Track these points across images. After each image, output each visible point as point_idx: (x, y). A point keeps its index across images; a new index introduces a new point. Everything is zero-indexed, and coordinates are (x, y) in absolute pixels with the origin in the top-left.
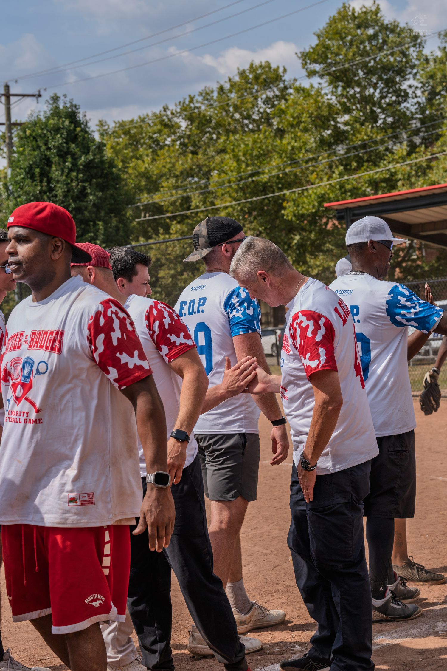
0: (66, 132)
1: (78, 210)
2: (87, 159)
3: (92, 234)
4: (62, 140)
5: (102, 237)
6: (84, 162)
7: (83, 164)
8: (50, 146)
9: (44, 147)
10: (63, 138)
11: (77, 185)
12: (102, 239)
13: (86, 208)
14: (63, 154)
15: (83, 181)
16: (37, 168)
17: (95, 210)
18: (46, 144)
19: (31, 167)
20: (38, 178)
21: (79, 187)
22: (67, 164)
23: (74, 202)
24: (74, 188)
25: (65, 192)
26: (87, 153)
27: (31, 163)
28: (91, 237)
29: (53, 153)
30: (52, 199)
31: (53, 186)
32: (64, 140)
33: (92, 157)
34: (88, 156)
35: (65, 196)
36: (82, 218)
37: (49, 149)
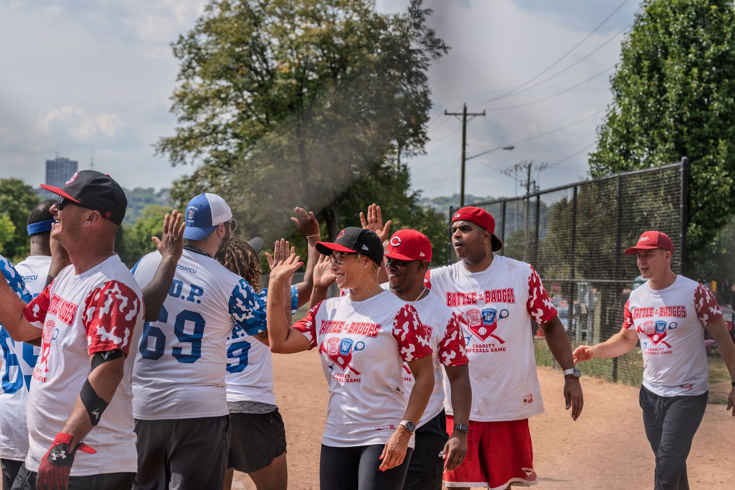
0: (696, 11)
1: (698, 122)
2: (719, 50)
3: (711, 157)
4: (688, 23)
5: (723, 161)
6: (714, 54)
7: (712, 56)
8: (671, 30)
9: (661, 31)
10: (691, 20)
11: (699, 86)
12: (724, 164)
13: (708, 119)
14: (686, 42)
15: (709, 81)
16: (646, 60)
17: (721, 122)
18: (666, 27)
19: (639, 59)
20: (646, 74)
21: (701, 89)
22: (690, 56)
23: (691, 109)
24: (693, 90)
25: (679, 95)
26: (719, 43)
27: (641, 52)
28: (709, 160)
29: (674, 41)
30: (663, 103)
31: (667, 86)
32: (692, 23)
33: (728, 48)
34: (719, 47)
35: (680, 101)
36: (701, 133)
37: (670, 34)
